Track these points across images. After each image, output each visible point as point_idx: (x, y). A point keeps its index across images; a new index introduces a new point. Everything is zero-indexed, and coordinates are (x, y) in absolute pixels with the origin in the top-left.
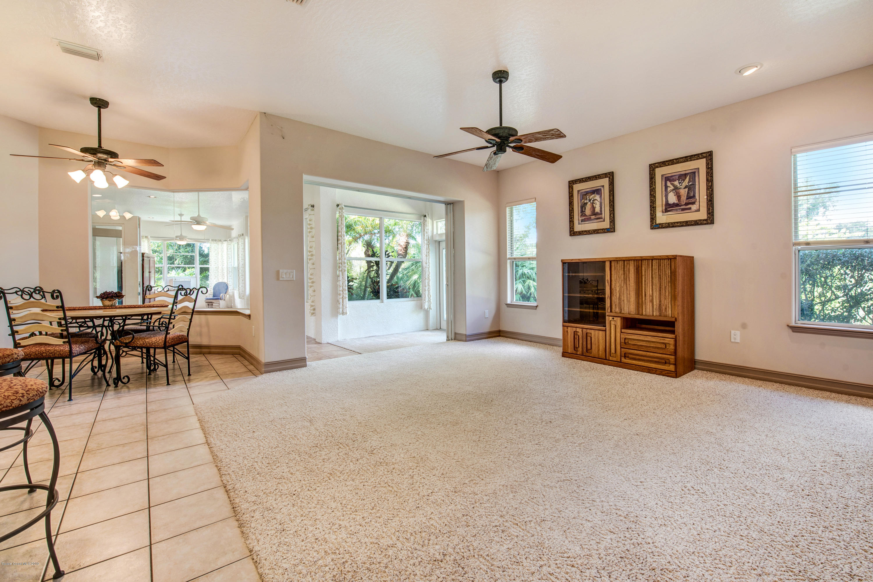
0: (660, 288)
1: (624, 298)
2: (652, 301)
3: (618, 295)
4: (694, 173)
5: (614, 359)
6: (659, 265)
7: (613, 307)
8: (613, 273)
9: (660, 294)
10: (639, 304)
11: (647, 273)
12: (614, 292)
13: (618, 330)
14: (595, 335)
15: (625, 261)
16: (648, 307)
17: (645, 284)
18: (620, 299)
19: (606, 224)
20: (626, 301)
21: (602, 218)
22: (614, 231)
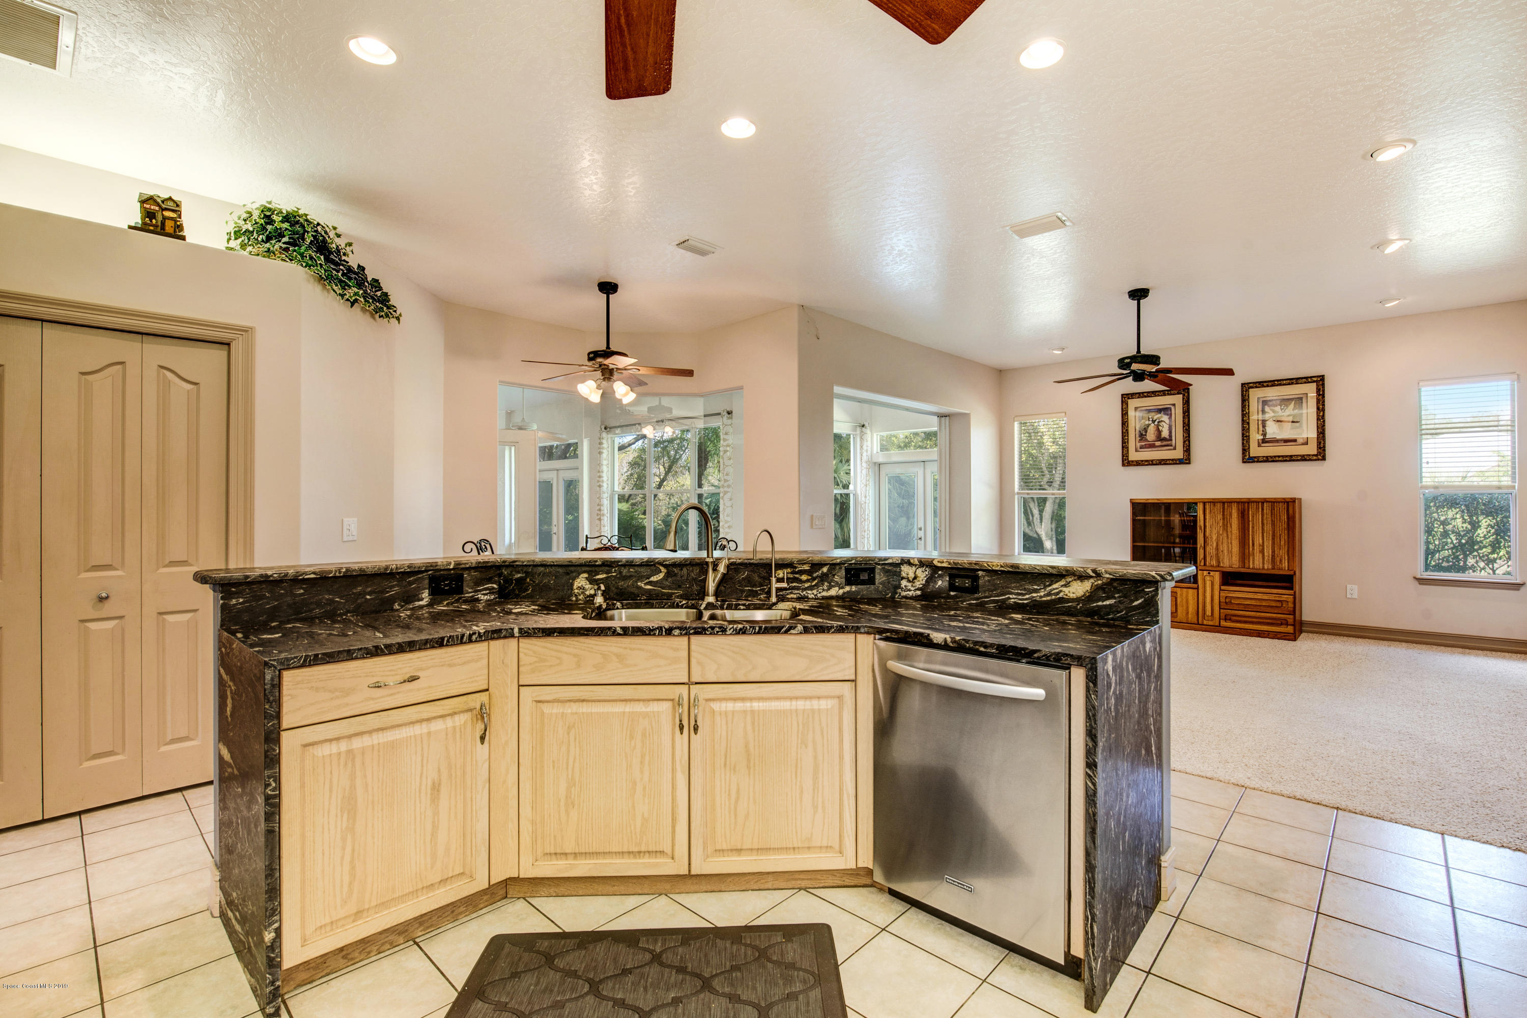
0: (1273, 535)
1: (1224, 547)
2: (1262, 552)
3: (1214, 544)
4: (1301, 399)
5: (1211, 623)
6: (1273, 509)
7: (1208, 559)
8: (1207, 517)
9: (1273, 543)
10: (1244, 555)
11: (1256, 519)
12: (1209, 541)
13: (1217, 587)
14: (1181, 595)
15: (1225, 503)
16: (1256, 558)
17: (1253, 532)
18: (1217, 549)
19: (1178, 454)
20: (1225, 552)
21: (1171, 446)
22: (1189, 463)
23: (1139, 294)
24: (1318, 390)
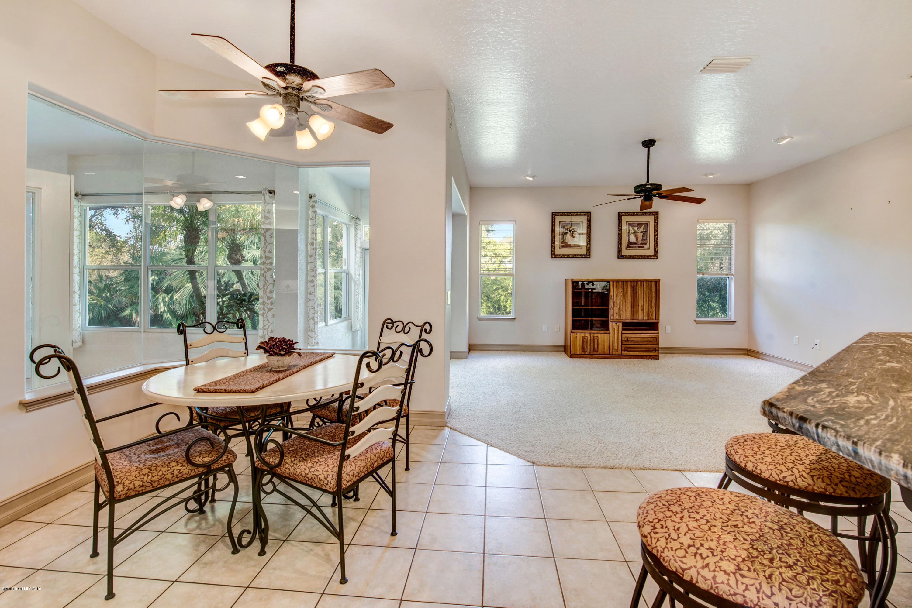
0: (649, 300)
1: (623, 308)
2: (643, 310)
3: (618, 306)
4: (647, 223)
5: (617, 353)
6: (648, 285)
7: (615, 315)
8: (615, 290)
9: (648, 305)
10: (634, 313)
11: (640, 291)
12: (615, 304)
13: (620, 332)
14: (601, 338)
15: (624, 282)
16: (640, 314)
17: (638, 298)
18: (620, 309)
19: (584, 252)
21: (580, 246)
22: (590, 257)
23: (649, 144)
24: (655, 220)
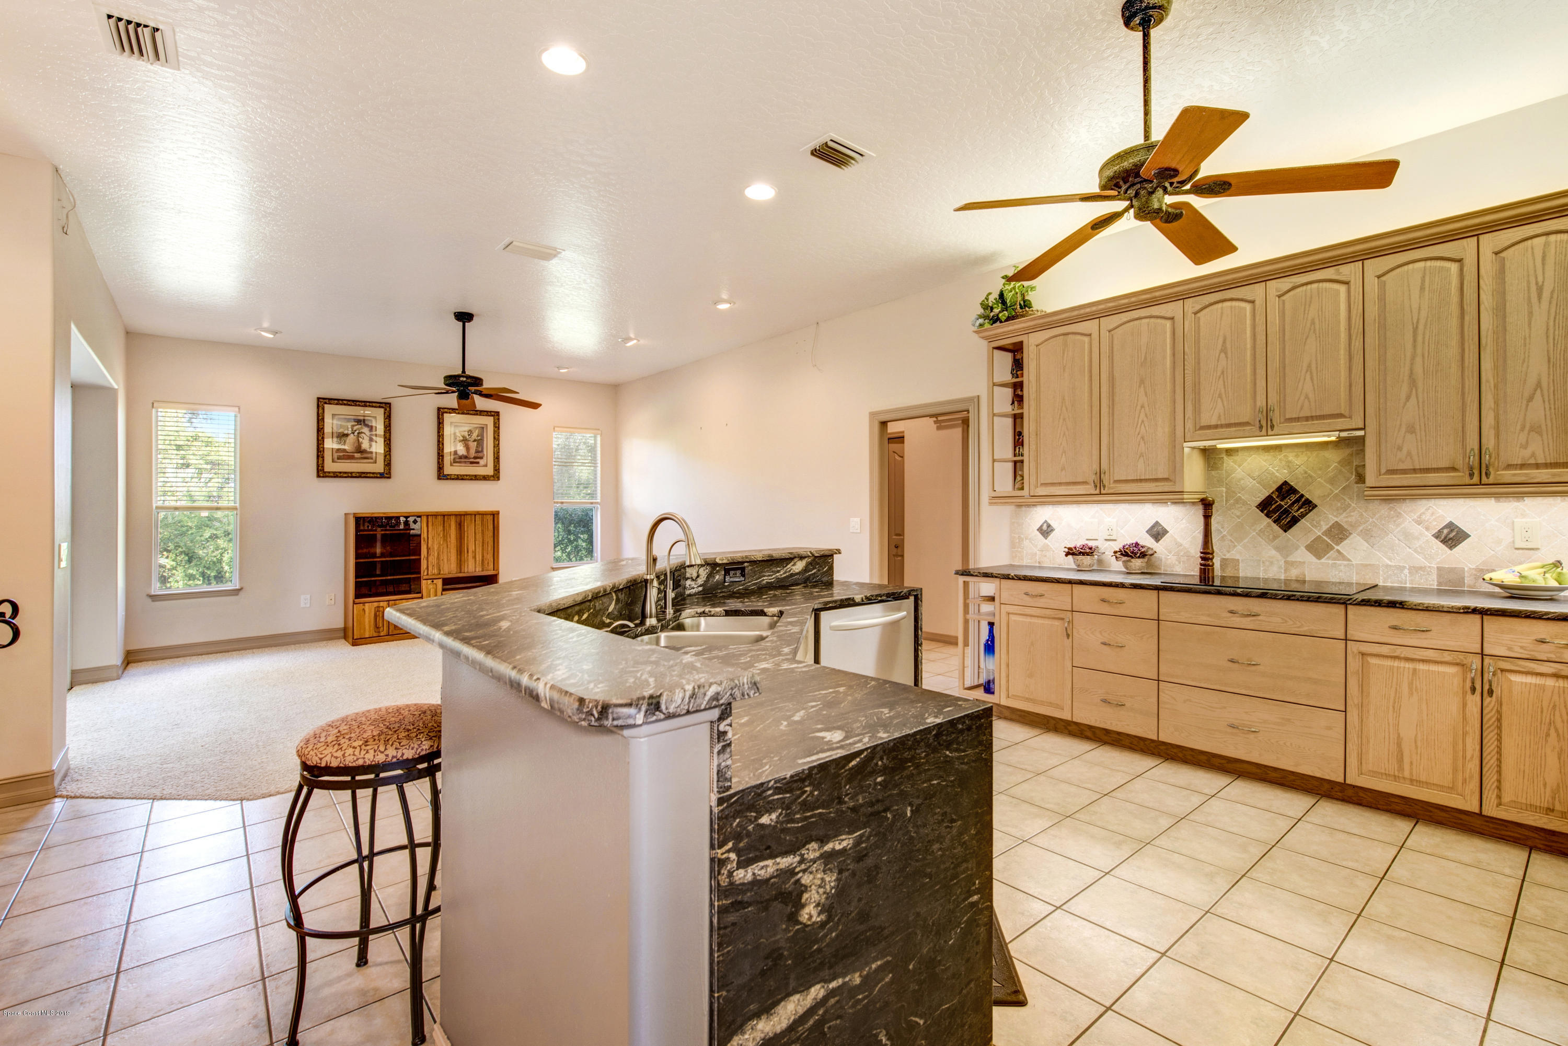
0: (483, 543)
1: (444, 556)
2: (475, 557)
3: (436, 554)
4: (483, 428)
6: (483, 520)
7: (430, 568)
8: (430, 529)
9: (483, 549)
10: (460, 563)
11: (470, 529)
12: (431, 552)
13: (439, 594)
15: (444, 516)
16: (470, 563)
17: (468, 540)
18: (438, 558)
19: (379, 467)
20: (445, 560)
21: (372, 459)
22: (389, 478)
23: (464, 317)
24: (495, 423)
